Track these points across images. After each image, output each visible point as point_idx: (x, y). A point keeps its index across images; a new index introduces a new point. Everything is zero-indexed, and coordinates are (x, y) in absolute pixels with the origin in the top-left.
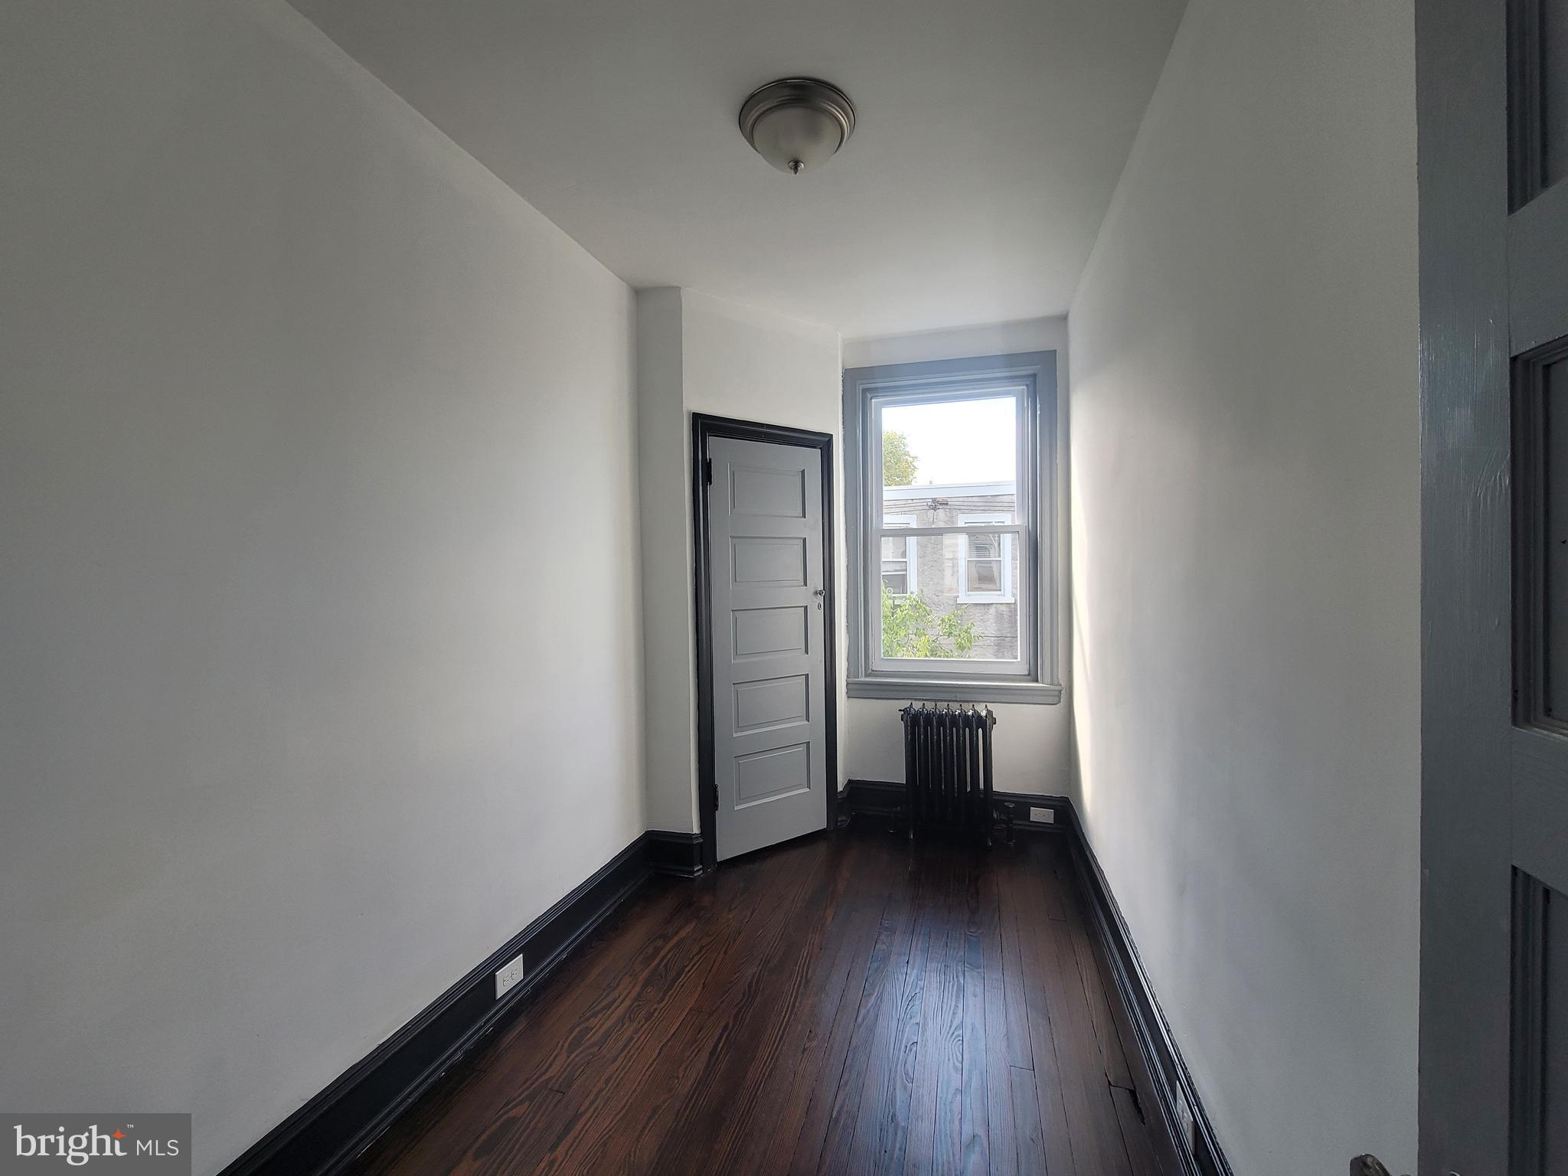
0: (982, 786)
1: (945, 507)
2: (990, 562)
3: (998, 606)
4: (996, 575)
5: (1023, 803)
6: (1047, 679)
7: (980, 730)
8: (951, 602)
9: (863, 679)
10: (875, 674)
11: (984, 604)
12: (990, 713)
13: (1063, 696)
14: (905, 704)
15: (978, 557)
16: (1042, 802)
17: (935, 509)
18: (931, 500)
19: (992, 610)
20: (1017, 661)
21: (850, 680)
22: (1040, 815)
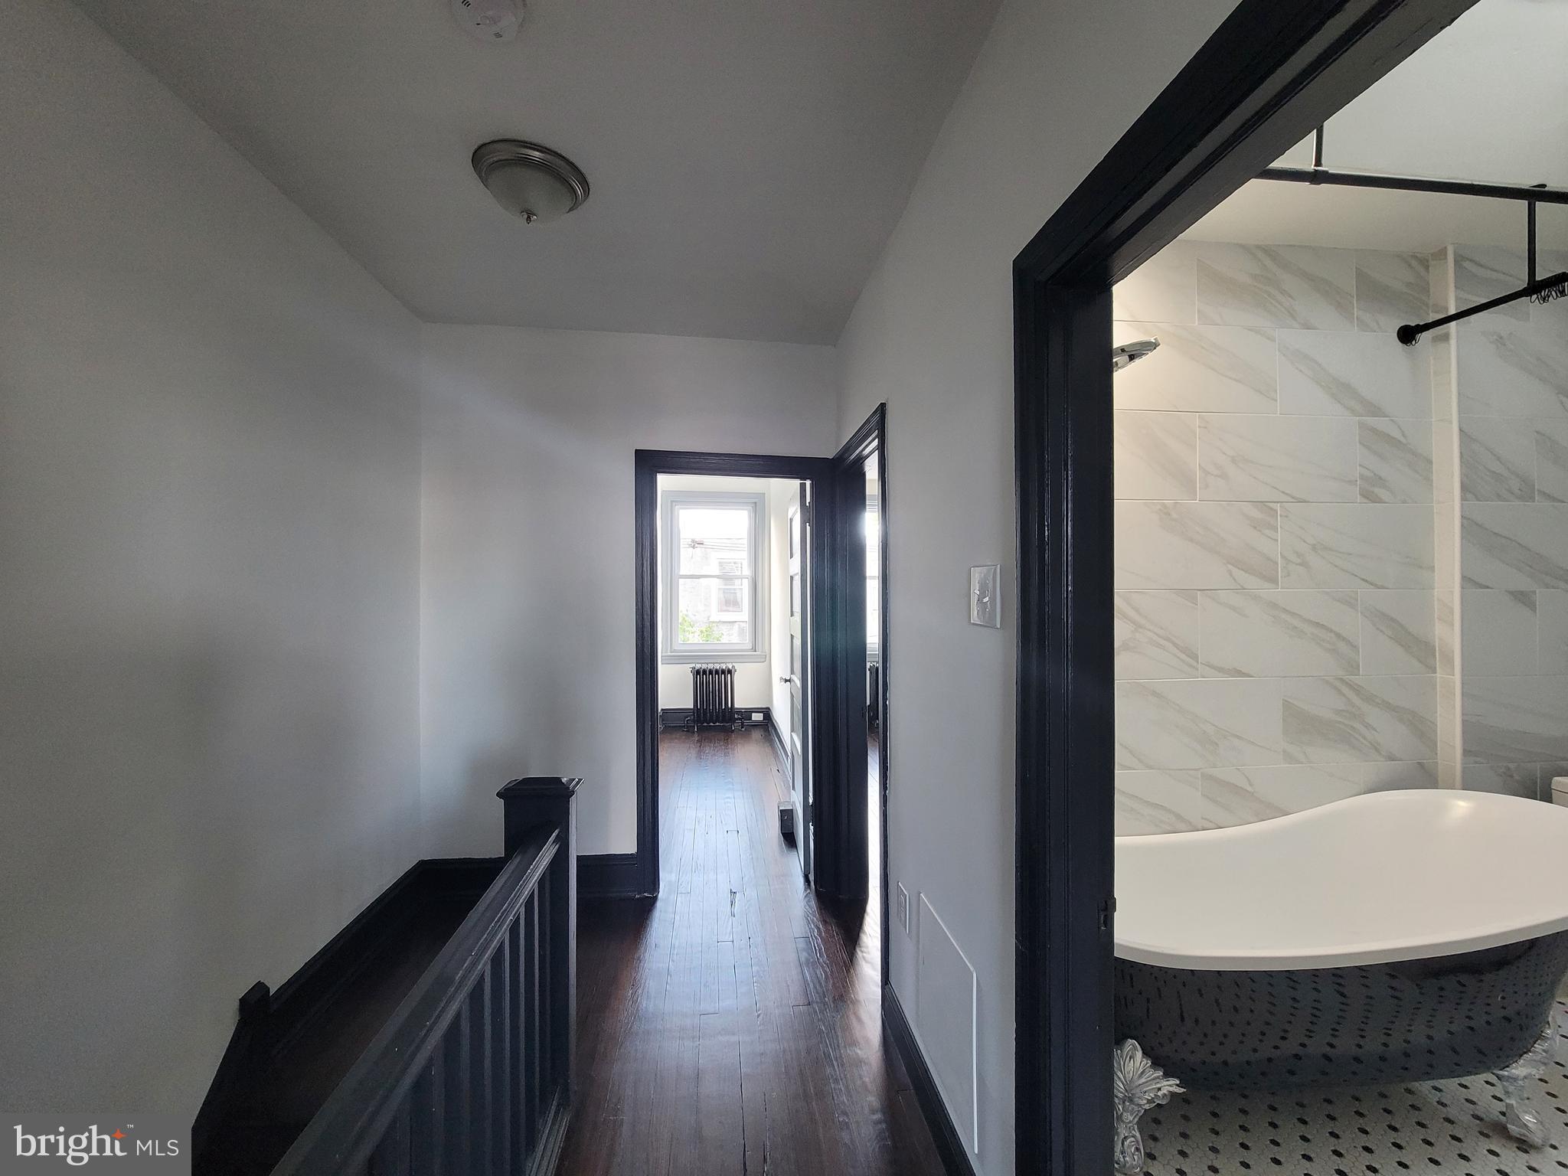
0: (730, 706)
1: (701, 546)
2: (735, 589)
3: (741, 623)
4: (739, 600)
5: (748, 713)
6: (760, 650)
7: (729, 675)
8: (705, 620)
9: (669, 654)
10: (675, 651)
11: (729, 622)
12: (733, 667)
13: (766, 658)
14: (693, 665)
15: (726, 585)
16: (758, 710)
17: (694, 547)
18: (690, 540)
19: (736, 626)
20: (747, 643)
21: (664, 654)
22: (757, 717)
